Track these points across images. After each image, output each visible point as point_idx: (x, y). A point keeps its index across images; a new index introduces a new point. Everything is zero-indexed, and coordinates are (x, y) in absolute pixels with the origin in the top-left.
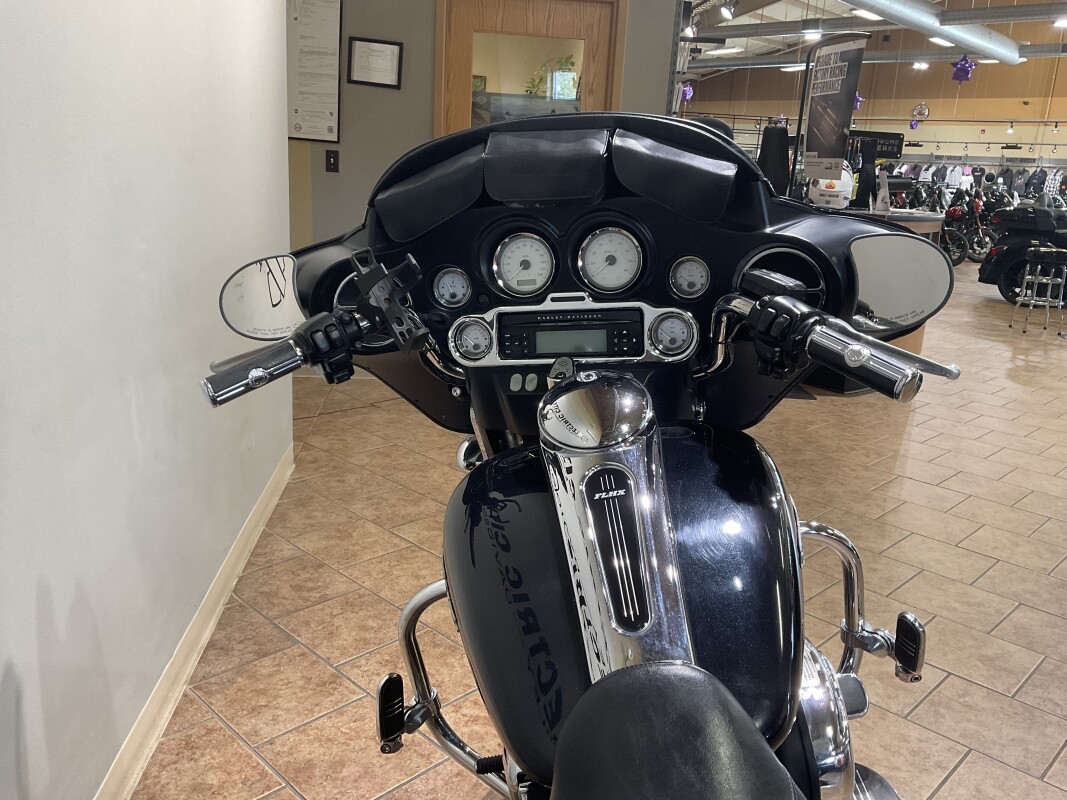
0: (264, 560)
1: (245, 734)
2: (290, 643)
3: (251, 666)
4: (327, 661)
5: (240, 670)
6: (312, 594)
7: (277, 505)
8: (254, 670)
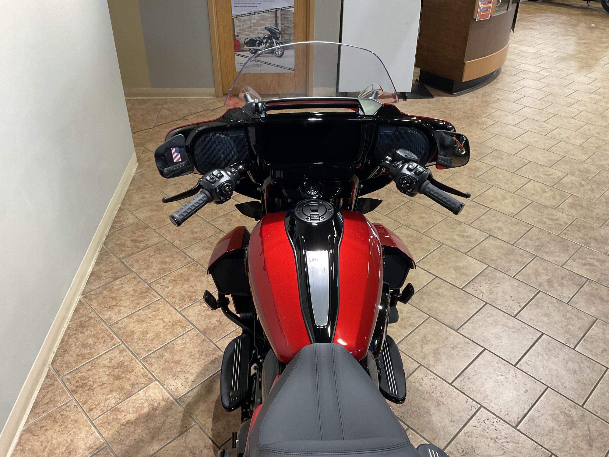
0: (119, 225)
1: (106, 319)
2: (128, 272)
3: (110, 284)
4: (145, 281)
5: (105, 287)
6: (141, 244)
7: (128, 191)
8: (111, 287)
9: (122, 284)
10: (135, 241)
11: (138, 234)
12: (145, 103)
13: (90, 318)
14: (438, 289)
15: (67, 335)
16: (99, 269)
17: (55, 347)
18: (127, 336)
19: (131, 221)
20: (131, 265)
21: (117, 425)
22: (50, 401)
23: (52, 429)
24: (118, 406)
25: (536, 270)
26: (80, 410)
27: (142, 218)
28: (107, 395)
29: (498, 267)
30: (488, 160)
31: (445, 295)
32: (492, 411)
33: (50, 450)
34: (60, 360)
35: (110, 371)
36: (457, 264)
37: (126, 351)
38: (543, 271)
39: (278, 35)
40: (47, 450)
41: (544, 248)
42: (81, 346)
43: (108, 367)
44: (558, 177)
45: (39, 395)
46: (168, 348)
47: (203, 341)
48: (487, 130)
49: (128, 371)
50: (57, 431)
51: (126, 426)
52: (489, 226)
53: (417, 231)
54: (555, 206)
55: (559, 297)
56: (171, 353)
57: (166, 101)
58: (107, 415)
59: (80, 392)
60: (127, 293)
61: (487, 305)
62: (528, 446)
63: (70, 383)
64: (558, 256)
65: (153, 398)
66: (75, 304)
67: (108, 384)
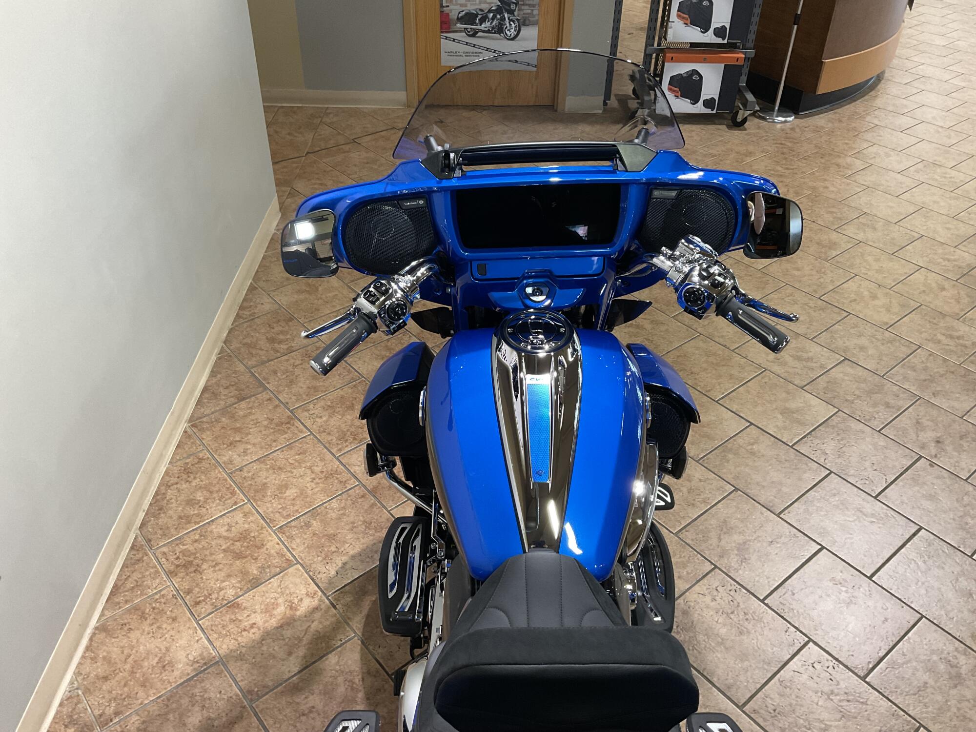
0: (248, 313)
1: (224, 463)
2: (261, 389)
3: (232, 408)
4: (286, 405)
5: (224, 411)
6: (282, 346)
7: (263, 258)
8: (234, 412)
9: (251, 408)
10: (272, 340)
11: (278, 329)
12: (294, 112)
13: (200, 460)
14: (752, 444)
15: (165, 484)
16: (216, 383)
17: (146, 501)
18: (256, 491)
19: (267, 307)
20: (265, 379)
21: (236, 629)
22: (137, 585)
23: (138, 629)
24: (239, 599)
25: (918, 422)
26: (181, 602)
27: (285, 303)
28: (224, 581)
29: (854, 413)
30: (850, 230)
31: (763, 455)
32: (827, 649)
33: (135, 661)
34: (152, 522)
35: (229, 544)
36: (787, 405)
37: (253, 514)
38: (930, 423)
39: (513, 7)
40: (130, 660)
41: (935, 385)
42: (184, 503)
43: (226, 538)
44: (969, 265)
45: (120, 575)
46: (318, 514)
47: (372, 506)
48: (853, 179)
49: (256, 546)
50: (146, 633)
51: (249, 633)
52: (844, 343)
53: (725, 346)
54: (958, 314)
55: (953, 468)
56: (321, 521)
57: (328, 111)
58: (221, 612)
59: (181, 575)
60: (258, 423)
61: (833, 474)
62: (882, 710)
63: (167, 560)
64: (957, 399)
65: (292, 590)
66: (177, 435)
67: (224, 565)
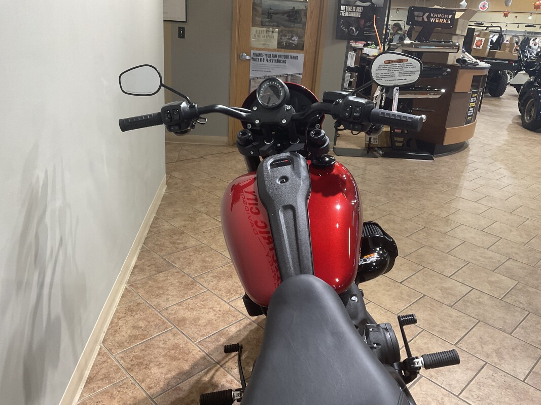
0: (156, 230)
1: (155, 305)
2: (171, 267)
3: (155, 276)
4: (189, 275)
5: (150, 278)
6: (180, 246)
7: (160, 205)
8: (156, 278)
9: (167, 276)
10: (174, 243)
11: (176, 238)
14: (478, 298)
15: (117, 317)
16: (142, 264)
17: (105, 327)
18: (179, 321)
19: (167, 227)
20: (173, 262)
22: (105, 377)
26: (138, 387)
27: (177, 226)
28: (167, 374)
29: (528, 283)
31: (487, 304)
34: (111, 339)
35: (166, 351)
37: (179, 335)
42: (131, 328)
43: (164, 348)
45: (92, 371)
48: (474, 182)
49: (185, 353)
52: (505, 251)
56: (226, 338)
57: (184, 145)
58: (168, 393)
59: (136, 370)
60: (172, 284)
63: (125, 361)
66: (121, 291)
67: (165, 364)
